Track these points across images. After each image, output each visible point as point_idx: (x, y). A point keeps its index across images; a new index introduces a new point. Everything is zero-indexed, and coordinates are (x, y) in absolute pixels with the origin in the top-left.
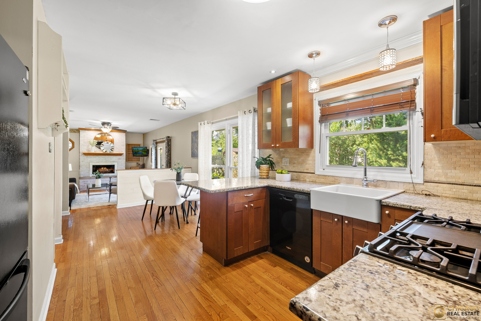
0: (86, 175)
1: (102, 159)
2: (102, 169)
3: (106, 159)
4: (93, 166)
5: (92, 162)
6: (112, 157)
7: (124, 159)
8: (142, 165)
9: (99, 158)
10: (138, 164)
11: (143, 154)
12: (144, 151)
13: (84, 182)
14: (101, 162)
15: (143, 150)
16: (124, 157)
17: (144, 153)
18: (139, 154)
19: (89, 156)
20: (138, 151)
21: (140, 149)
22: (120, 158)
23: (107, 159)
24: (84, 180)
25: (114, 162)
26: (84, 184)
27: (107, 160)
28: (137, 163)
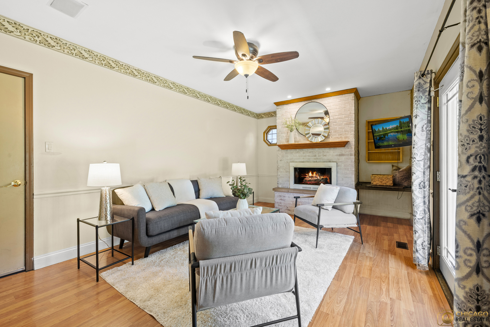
0: (285, 185)
1: (309, 156)
2: (310, 174)
3: (315, 156)
4: (296, 169)
5: (293, 162)
6: (327, 150)
7: (351, 155)
8: (405, 170)
9: (304, 153)
10: (394, 168)
11: (397, 139)
12: (400, 130)
13: (280, 196)
14: (308, 162)
15: (397, 128)
16: (351, 150)
17: (401, 136)
18: (388, 140)
19: (289, 151)
20: (384, 135)
21: (391, 127)
22: (343, 153)
23: (317, 156)
24: (281, 194)
25: (330, 162)
26: (281, 201)
27: (317, 158)
28: (393, 166)
